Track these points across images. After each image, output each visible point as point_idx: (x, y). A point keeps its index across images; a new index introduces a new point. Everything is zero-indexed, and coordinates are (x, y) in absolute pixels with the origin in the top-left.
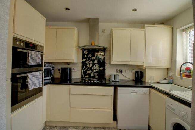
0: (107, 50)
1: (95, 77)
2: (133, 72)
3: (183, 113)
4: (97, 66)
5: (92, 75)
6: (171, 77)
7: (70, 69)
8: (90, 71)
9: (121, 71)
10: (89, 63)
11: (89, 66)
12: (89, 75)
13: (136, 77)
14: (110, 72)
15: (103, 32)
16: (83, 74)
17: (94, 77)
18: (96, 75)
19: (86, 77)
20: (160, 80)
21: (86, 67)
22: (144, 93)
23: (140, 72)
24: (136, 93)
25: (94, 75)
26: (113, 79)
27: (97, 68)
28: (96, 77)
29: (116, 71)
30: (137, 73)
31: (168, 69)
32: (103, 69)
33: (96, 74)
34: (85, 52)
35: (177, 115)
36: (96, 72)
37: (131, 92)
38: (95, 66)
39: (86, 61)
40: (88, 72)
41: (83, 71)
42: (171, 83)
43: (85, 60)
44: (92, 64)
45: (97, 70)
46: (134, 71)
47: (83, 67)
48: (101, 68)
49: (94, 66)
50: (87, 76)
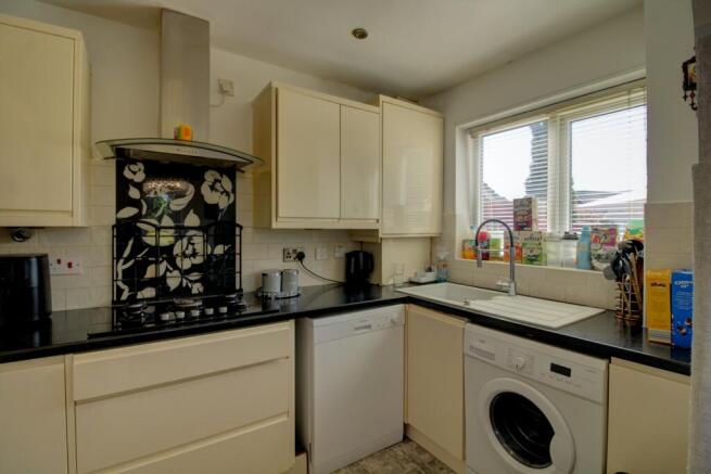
0: (243, 172)
1: (190, 290)
2: (337, 255)
3: (522, 360)
4: (198, 241)
5: (173, 282)
6: (442, 263)
7: (42, 261)
8: (163, 266)
9: (300, 257)
10: (158, 229)
11: (157, 241)
12: (159, 282)
13: (352, 271)
14: (256, 261)
15: (223, 92)
16: (124, 283)
17: (183, 291)
18: (196, 281)
19: (139, 296)
20: (416, 274)
21: (139, 246)
22: (393, 322)
23: (361, 255)
24: (369, 327)
25: (184, 281)
26: (275, 289)
27: (199, 248)
28: (195, 291)
29: (281, 255)
30: (353, 260)
31: (432, 239)
32: (225, 253)
33: (195, 276)
34: (127, 174)
35: (503, 369)
36: (194, 268)
37: (357, 329)
38: (190, 238)
39: (137, 217)
40: (150, 272)
41: (121, 267)
42: (445, 281)
43: (129, 212)
44: (171, 232)
45: (199, 260)
46: (341, 253)
47: (120, 250)
48: (219, 250)
49: (185, 241)
50: (149, 292)
